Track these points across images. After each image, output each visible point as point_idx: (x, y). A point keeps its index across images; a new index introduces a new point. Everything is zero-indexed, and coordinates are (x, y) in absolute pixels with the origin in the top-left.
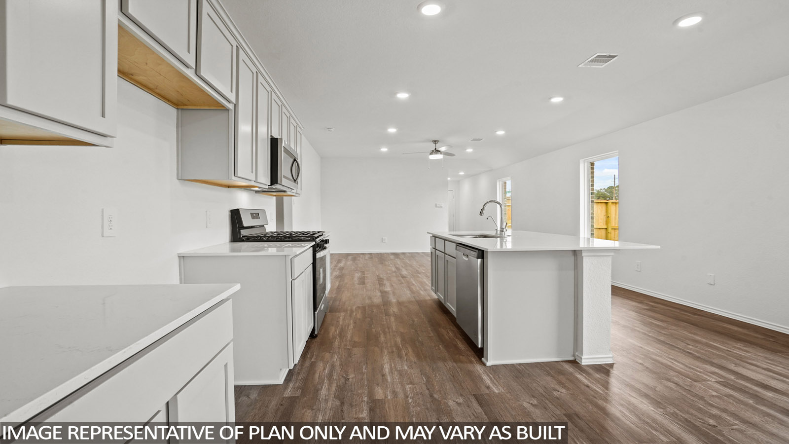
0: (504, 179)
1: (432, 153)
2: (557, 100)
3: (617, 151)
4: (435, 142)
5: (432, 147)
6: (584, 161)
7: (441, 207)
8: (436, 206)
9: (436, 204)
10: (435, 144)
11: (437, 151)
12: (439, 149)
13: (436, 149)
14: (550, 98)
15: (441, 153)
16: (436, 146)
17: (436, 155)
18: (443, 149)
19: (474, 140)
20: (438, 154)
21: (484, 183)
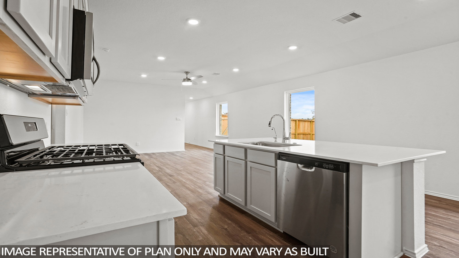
0: (220, 103)
1: (184, 80)
2: (293, 48)
3: (314, 87)
4: (187, 73)
5: (185, 76)
6: (286, 92)
7: (180, 120)
8: (176, 119)
9: (176, 118)
10: (187, 74)
11: (189, 80)
12: (190, 78)
13: (187, 78)
14: (289, 47)
15: (191, 81)
16: (187, 76)
17: (187, 82)
18: (192, 78)
19: (215, 74)
20: (189, 81)
21: (205, 105)
